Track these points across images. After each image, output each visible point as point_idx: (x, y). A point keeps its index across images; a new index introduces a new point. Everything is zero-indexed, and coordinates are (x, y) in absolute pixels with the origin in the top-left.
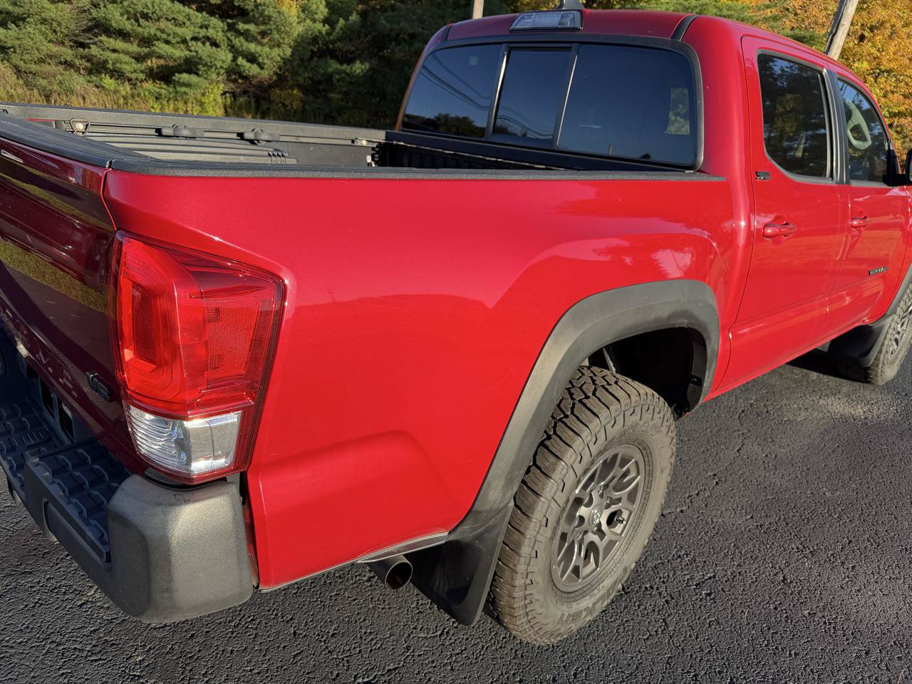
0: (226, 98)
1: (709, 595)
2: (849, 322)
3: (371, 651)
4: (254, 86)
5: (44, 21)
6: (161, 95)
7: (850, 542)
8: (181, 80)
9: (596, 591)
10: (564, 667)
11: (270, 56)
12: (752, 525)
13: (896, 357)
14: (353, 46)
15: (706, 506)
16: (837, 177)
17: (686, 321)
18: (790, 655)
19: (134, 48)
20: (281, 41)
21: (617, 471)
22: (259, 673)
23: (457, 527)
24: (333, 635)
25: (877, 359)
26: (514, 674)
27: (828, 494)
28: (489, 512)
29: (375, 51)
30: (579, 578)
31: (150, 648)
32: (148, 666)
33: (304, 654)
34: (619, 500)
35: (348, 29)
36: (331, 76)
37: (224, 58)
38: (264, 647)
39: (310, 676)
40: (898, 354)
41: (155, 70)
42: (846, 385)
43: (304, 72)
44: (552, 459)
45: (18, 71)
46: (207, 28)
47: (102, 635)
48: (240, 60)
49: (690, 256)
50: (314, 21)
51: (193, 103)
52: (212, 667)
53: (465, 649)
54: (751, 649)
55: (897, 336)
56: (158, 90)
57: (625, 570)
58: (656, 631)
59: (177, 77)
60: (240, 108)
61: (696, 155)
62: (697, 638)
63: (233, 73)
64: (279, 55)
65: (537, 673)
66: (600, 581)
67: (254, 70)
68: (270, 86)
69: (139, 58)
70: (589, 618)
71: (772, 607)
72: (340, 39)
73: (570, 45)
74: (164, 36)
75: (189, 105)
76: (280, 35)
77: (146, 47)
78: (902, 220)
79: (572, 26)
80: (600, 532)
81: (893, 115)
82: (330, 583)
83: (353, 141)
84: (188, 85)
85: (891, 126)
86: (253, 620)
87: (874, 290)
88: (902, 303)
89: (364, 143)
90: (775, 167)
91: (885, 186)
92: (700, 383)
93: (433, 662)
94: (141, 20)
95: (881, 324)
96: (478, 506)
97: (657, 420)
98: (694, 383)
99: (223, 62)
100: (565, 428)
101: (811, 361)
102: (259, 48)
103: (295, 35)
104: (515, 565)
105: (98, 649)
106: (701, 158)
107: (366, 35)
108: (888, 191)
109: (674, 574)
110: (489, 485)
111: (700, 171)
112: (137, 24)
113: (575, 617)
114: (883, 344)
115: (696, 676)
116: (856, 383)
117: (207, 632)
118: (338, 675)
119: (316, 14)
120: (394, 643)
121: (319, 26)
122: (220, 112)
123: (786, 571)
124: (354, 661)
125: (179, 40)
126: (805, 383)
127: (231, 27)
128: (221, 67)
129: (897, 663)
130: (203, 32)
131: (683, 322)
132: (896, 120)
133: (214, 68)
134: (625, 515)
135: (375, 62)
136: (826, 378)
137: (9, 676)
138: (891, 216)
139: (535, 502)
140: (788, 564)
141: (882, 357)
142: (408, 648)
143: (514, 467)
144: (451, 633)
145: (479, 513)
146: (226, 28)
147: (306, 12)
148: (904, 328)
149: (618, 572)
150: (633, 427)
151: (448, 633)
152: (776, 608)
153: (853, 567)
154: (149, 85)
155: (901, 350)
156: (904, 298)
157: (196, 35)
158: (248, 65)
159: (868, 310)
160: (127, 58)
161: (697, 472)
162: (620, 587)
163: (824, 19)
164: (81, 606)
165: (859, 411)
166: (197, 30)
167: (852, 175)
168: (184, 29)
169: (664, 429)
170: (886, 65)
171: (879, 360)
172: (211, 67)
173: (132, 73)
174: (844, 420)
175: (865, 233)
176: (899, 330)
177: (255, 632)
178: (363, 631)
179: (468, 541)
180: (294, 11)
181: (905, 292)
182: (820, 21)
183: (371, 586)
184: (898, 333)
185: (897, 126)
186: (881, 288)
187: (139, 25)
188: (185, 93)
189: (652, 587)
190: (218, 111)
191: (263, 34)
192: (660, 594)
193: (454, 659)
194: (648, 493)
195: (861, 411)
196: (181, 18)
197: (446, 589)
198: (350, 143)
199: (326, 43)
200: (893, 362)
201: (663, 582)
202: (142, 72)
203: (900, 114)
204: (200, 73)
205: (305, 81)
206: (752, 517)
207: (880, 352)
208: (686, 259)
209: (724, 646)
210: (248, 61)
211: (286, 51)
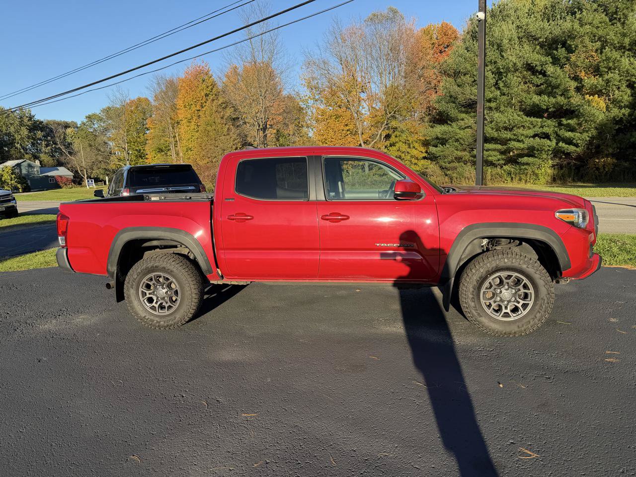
0: (554, 169)
4: (574, 159)
5: (457, 140)
6: (511, 172)
8: (522, 162)
11: (581, 138)
19: (499, 147)
20: (589, 127)
37: (549, 144)
43: (613, 144)
45: (442, 168)
46: (543, 127)
48: (561, 144)
56: (509, 169)
59: (520, 160)
63: (557, 153)
64: (588, 136)
67: (572, 148)
68: (586, 158)
69: (502, 152)
74: (516, 138)
75: (529, 176)
76: (588, 123)
77: (505, 145)
84: (527, 164)
99: (549, 147)
102: (573, 135)
119: (622, 102)
122: (549, 179)
127: (560, 124)
128: (549, 150)
130: (540, 130)
133: (544, 151)
146: (556, 125)
157: (536, 133)
158: (567, 146)
160: (495, 153)
166: (537, 129)
168: (528, 131)
172: (542, 151)
173: (497, 161)
180: (602, 105)
188: (526, 169)
190: (547, 178)
191: (581, 124)
202: (503, 160)
204: (536, 155)
205: (614, 150)
210: (566, 144)
211: (594, 132)
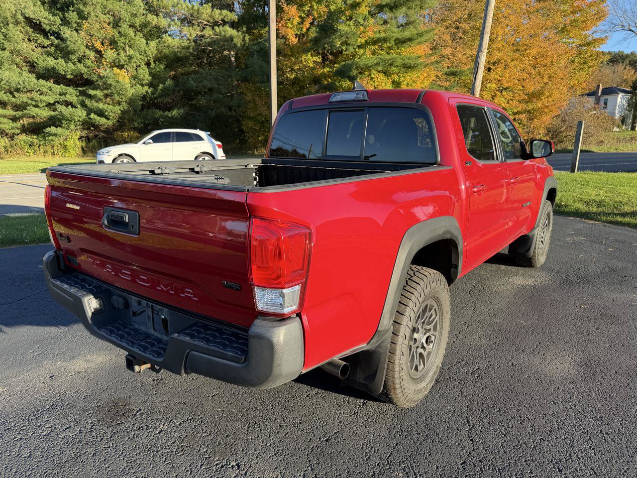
0: (82, 141)
1: (479, 376)
2: (517, 234)
3: (322, 426)
4: (102, 131)
6: (33, 143)
7: (540, 343)
8: (49, 132)
9: (426, 379)
10: (420, 417)
11: (113, 111)
12: (490, 343)
13: (544, 251)
14: (171, 99)
15: (465, 338)
16: (500, 159)
17: (449, 235)
18: (523, 395)
19: (10, 112)
20: (120, 100)
21: (428, 314)
22: (270, 445)
23: (370, 341)
24: (300, 423)
25: (534, 252)
26: (396, 424)
27: (524, 324)
28: (384, 331)
29: (186, 101)
30: (418, 371)
31: (208, 445)
32: (211, 452)
33: (289, 434)
34: (430, 330)
35: (166, 89)
36: (158, 120)
37: (80, 114)
38: (267, 434)
39: (297, 442)
40: (545, 249)
41: (26, 126)
42: (521, 270)
43: (138, 119)
44: (403, 306)
46: (65, 95)
47: (178, 444)
48: (92, 116)
49: (432, 207)
50: (143, 85)
51: (57, 146)
52: (245, 447)
53: (369, 418)
54: (505, 395)
55: (542, 239)
56: (31, 140)
57: (437, 367)
58: (458, 396)
59: (46, 130)
60: (94, 147)
61: (436, 157)
62: (478, 395)
63: (87, 125)
64: (120, 110)
65: (407, 422)
66: (427, 373)
67: (103, 121)
68: (114, 131)
69: (14, 119)
70: (426, 393)
71: (510, 377)
72: (160, 96)
73: (363, 108)
74: (34, 103)
75: (55, 148)
76: (120, 97)
77: (20, 111)
78: (534, 177)
79: (363, 99)
80: (423, 347)
81: (515, 114)
82: (288, 401)
83: (246, 166)
84: (55, 135)
85: (514, 120)
86: (255, 424)
87: (527, 215)
88: (541, 220)
89: (252, 166)
90: (473, 159)
91: (522, 161)
92: (456, 267)
93: (355, 426)
94: (15, 93)
95: (533, 233)
96: (379, 329)
97: (443, 286)
98: (454, 268)
99: (80, 117)
100: (406, 292)
101: (498, 259)
102: (105, 106)
103: (130, 95)
104: (394, 361)
105: (180, 450)
106: (439, 158)
107: (179, 92)
108: (524, 162)
109: (459, 370)
110: (384, 316)
111: (439, 165)
112: (12, 96)
113: (420, 391)
114: (536, 244)
115: (482, 410)
116: (526, 268)
117: (234, 433)
118: (310, 439)
119: (144, 80)
120: (333, 421)
121: (146, 88)
122: (79, 151)
123: (512, 361)
124: (316, 432)
125: (45, 104)
126: (499, 272)
127: (83, 93)
128: (79, 121)
129: (572, 390)
130: (63, 98)
131: (448, 236)
132: (517, 116)
133: (73, 122)
134: (433, 338)
135: (187, 108)
136: (510, 268)
137: (140, 469)
138: (526, 175)
139: (399, 328)
140: (512, 357)
141: (536, 251)
142: (340, 422)
143: (393, 308)
144: (359, 412)
145: (381, 331)
146: (78, 94)
147: (136, 80)
148: (545, 234)
149: (434, 369)
150: (434, 289)
151: (357, 412)
152: (512, 377)
153: (544, 354)
154: (23, 137)
155: (545, 246)
156: (542, 218)
157: (58, 100)
158: (98, 118)
159: (525, 227)
160: (6, 120)
161: (456, 323)
162: (434, 380)
163: (466, 60)
164: (159, 433)
165: (530, 282)
166: (58, 97)
167: (507, 158)
168: (47, 97)
169: (446, 290)
170: (506, 85)
171: (535, 253)
172: (71, 121)
173: (10, 130)
174: (524, 287)
175: (518, 186)
176: (542, 236)
177: (259, 429)
178: (315, 418)
179: (373, 349)
180: (127, 80)
181: (542, 214)
182: (463, 62)
183: (310, 399)
184: (542, 237)
185: (518, 120)
186: (530, 214)
187: (14, 97)
188: (52, 140)
189: (450, 378)
190: (77, 150)
191: (106, 96)
192: (455, 380)
193: (365, 423)
194: (442, 326)
195: (531, 281)
196: (44, 89)
197: (364, 377)
198: (244, 167)
199: (151, 99)
200: (543, 254)
201: (455, 374)
202: (18, 128)
203: (518, 113)
204: (64, 126)
205: (139, 124)
206: (490, 339)
207: (535, 248)
208: (430, 209)
209: (491, 396)
210: (98, 116)
211: (124, 106)
